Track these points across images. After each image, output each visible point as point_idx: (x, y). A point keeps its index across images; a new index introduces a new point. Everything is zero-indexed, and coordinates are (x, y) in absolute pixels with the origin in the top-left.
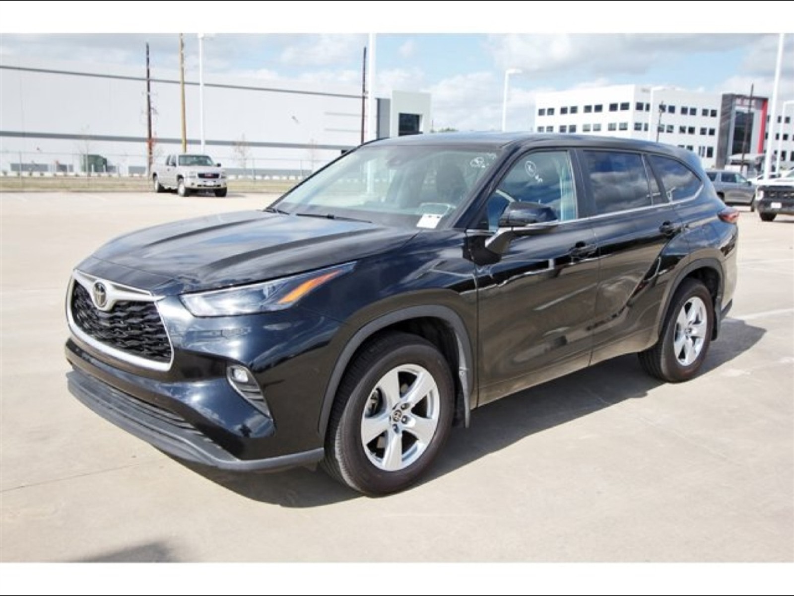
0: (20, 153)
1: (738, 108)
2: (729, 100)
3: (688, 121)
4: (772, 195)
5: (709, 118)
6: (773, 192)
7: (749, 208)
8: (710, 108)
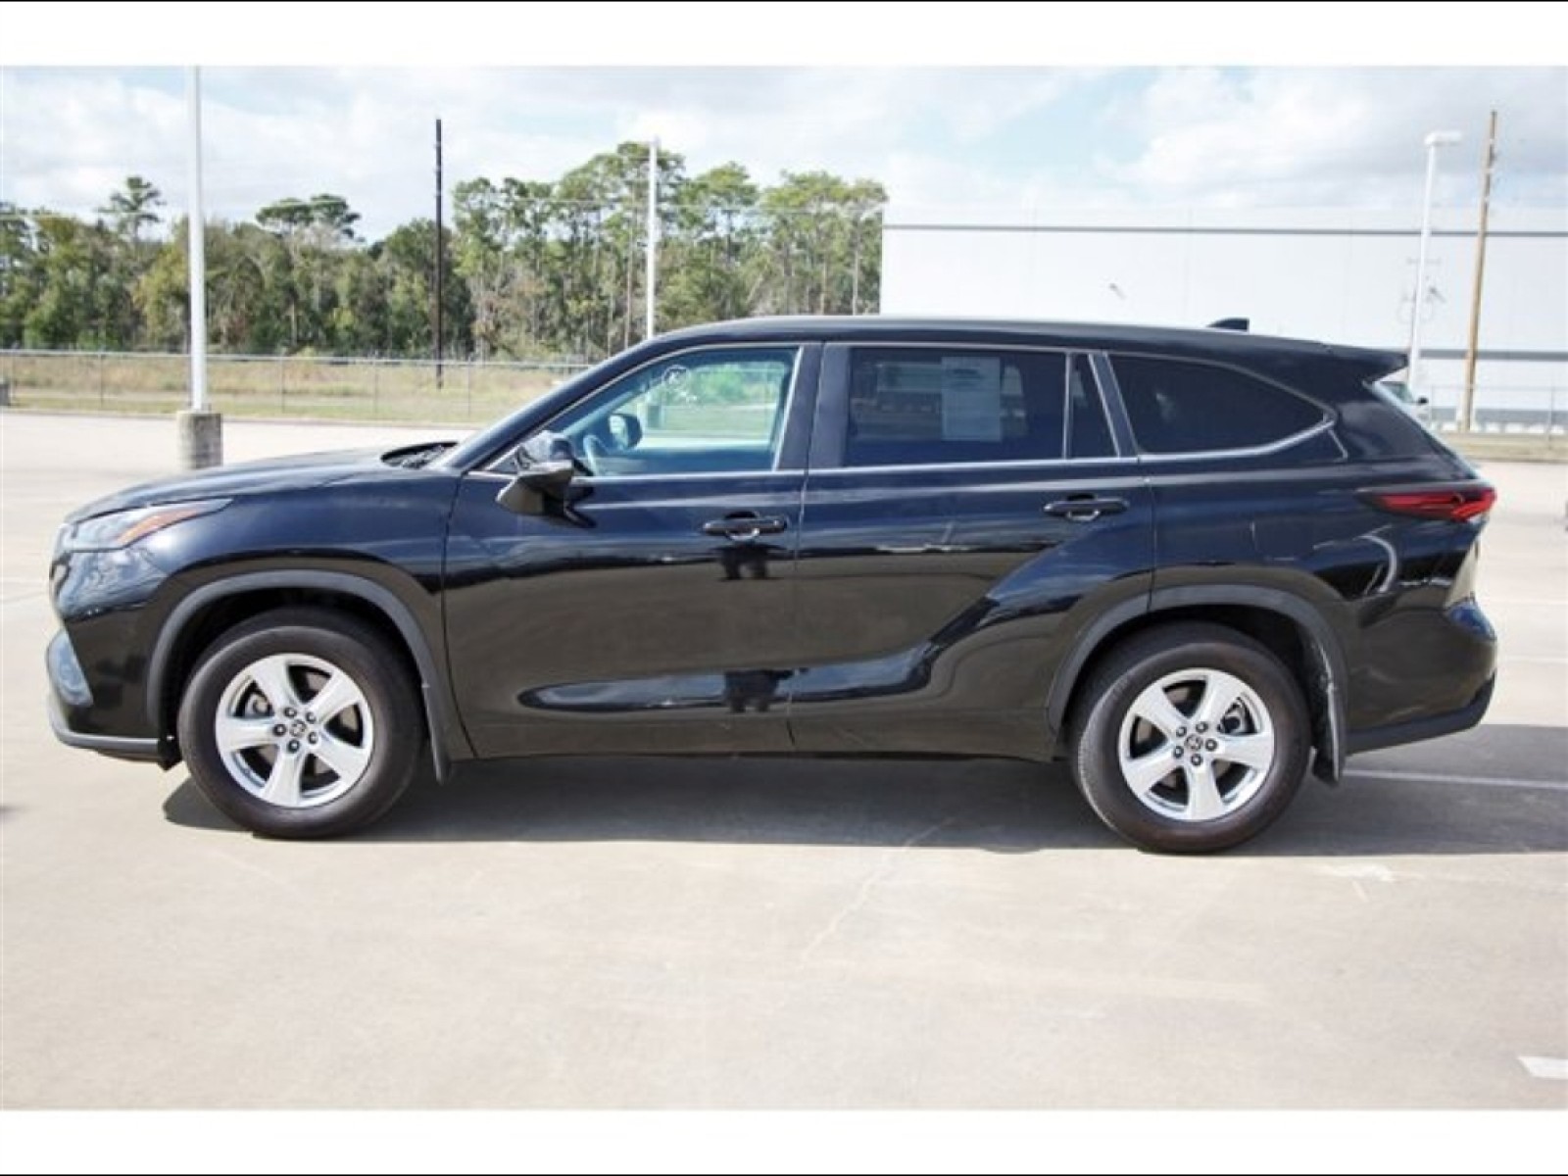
0: (1553, 390)
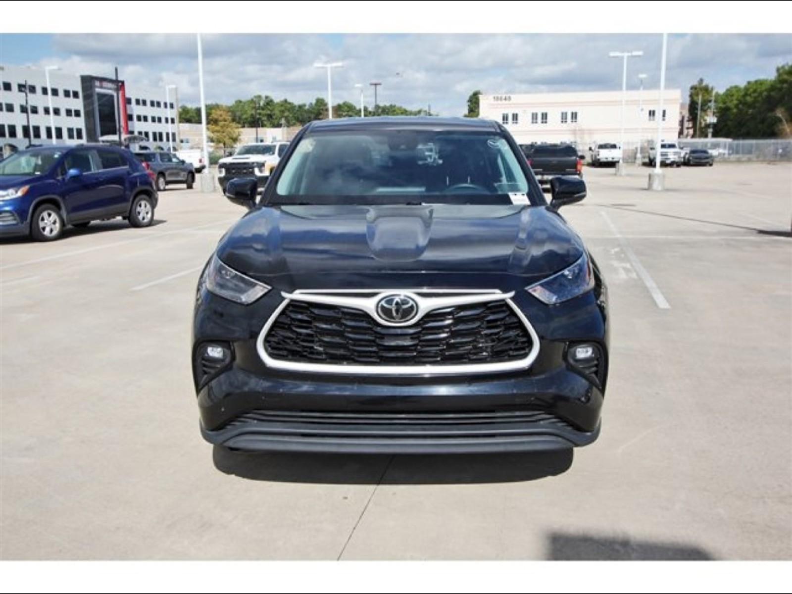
1: (98, 90)
2: (88, 81)
3: (51, 101)
4: (233, 171)
5: (71, 99)
6: (234, 169)
7: (184, 186)
8: (71, 89)
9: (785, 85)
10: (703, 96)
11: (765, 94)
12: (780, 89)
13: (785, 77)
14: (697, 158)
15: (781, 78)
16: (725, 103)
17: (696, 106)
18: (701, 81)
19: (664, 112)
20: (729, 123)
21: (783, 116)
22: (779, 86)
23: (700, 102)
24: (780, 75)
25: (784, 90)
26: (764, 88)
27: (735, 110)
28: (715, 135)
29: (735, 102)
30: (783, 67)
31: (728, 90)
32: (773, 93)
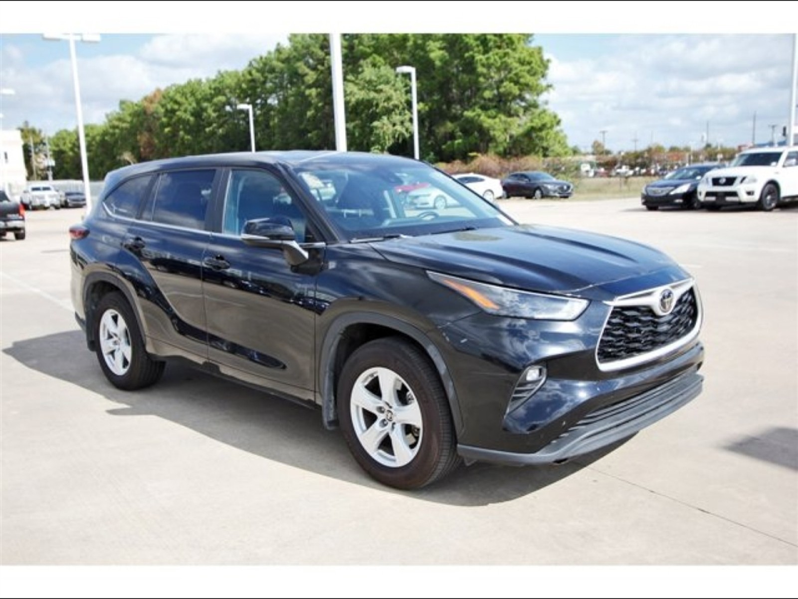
9: (117, 131)
10: (33, 139)
11: (98, 138)
12: (113, 135)
13: (116, 123)
14: (74, 200)
15: (111, 124)
16: (57, 146)
17: (29, 149)
18: (26, 123)
19: (6, 155)
20: (65, 166)
21: (132, 159)
22: (111, 131)
23: (32, 144)
24: (110, 121)
25: (117, 136)
26: (95, 132)
27: (71, 153)
28: (55, 177)
29: (70, 145)
30: (111, 114)
31: (57, 134)
32: (107, 138)
